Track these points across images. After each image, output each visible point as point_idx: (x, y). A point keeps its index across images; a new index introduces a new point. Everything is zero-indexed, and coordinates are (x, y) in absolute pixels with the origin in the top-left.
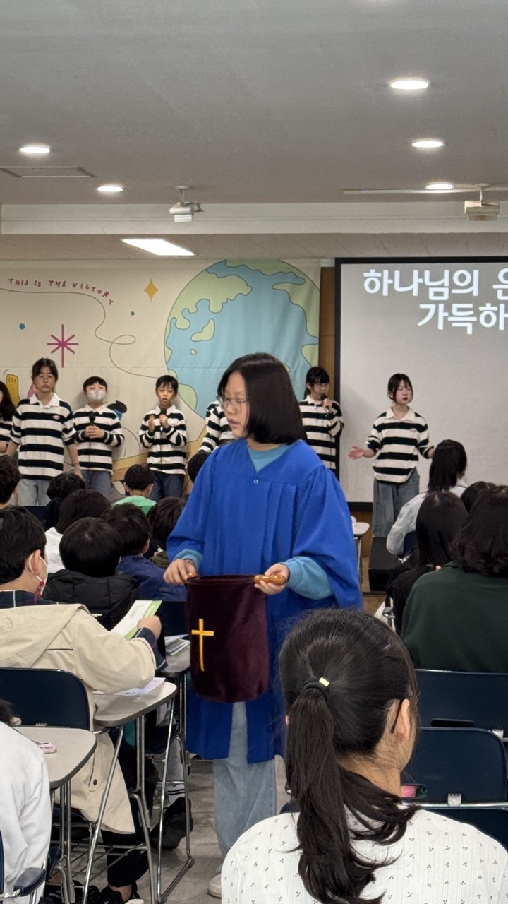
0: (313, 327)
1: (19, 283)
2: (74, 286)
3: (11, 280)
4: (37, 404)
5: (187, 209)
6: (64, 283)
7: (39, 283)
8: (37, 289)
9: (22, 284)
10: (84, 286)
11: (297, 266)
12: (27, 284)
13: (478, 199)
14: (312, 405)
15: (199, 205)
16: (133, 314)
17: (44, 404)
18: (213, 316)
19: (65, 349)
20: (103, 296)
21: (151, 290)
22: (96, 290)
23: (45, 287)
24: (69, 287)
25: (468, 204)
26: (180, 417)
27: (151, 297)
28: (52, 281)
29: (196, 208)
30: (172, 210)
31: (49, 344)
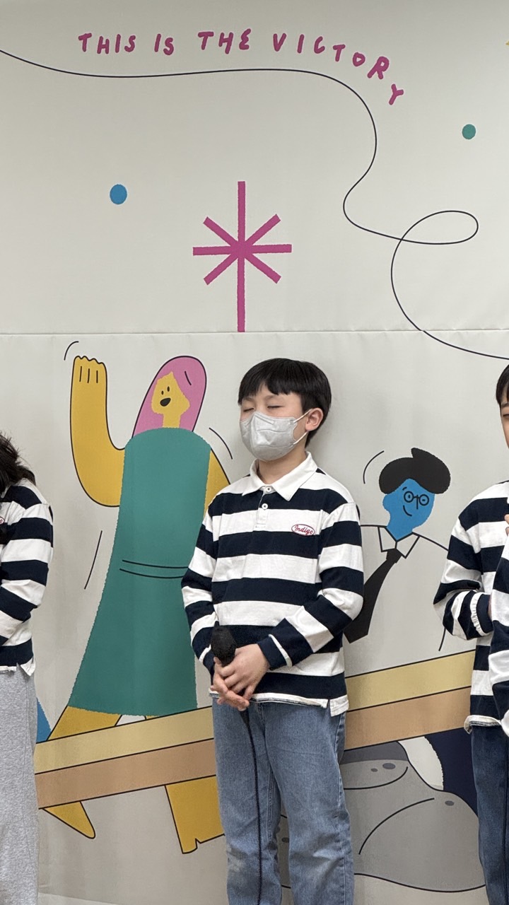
1: (107, 47)
2: (277, 46)
3: (84, 38)
6: (245, 37)
7: (168, 42)
8: (162, 62)
9: (117, 50)
10: (309, 45)
12: (131, 47)
16: (469, 132)
19: (248, 265)
20: (370, 75)
22: (347, 55)
23: (188, 53)
24: (261, 51)
28: (211, 34)
31: (198, 251)
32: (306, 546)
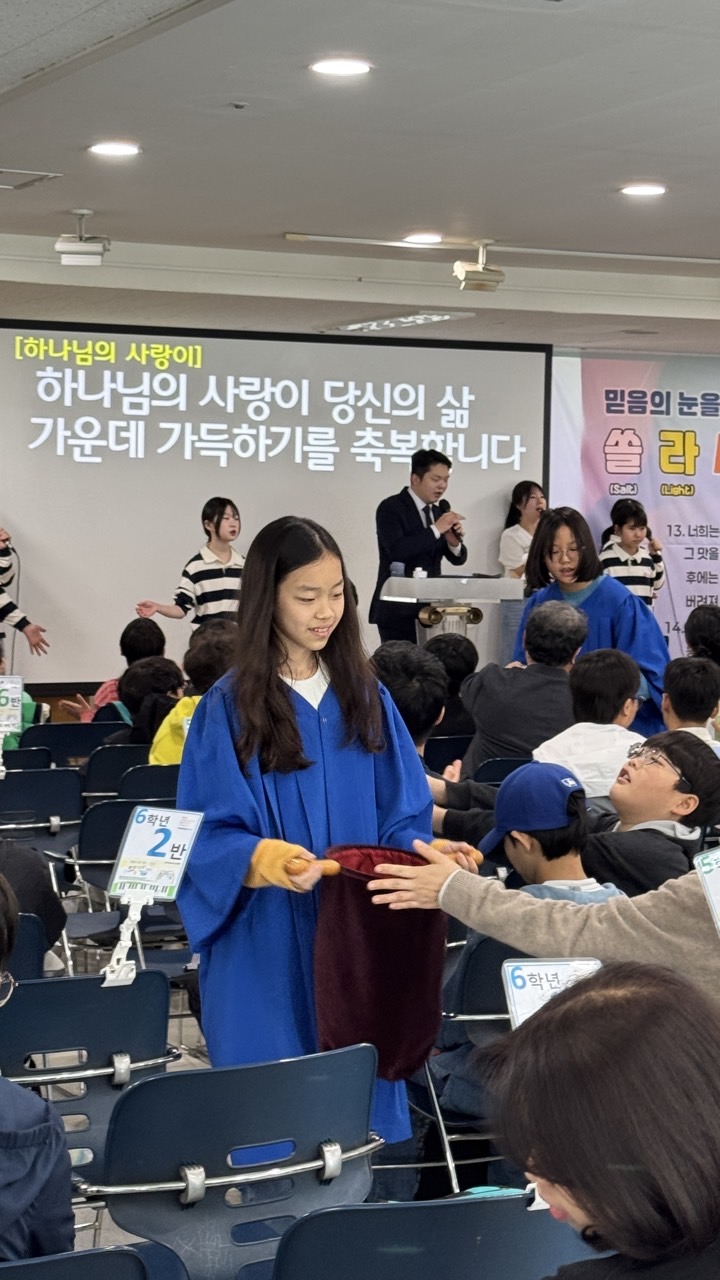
13: (477, 261)
30: (59, 246)
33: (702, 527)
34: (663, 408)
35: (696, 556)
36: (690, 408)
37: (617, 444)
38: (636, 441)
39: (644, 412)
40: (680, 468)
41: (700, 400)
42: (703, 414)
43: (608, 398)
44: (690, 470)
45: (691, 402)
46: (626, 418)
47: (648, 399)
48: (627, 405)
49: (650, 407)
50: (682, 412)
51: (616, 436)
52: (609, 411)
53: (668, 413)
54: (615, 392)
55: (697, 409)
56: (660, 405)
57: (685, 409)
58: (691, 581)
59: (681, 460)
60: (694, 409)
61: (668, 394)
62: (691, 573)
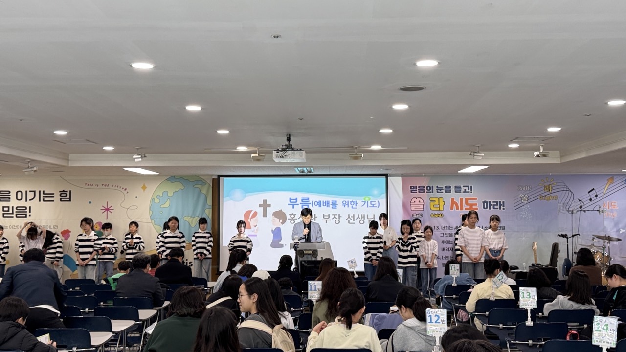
0: (210, 202)
1: (89, 185)
2: (112, 186)
3: (86, 184)
4: (85, 236)
5: (140, 156)
6: (108, 185)
7: (98, 185)
8: (96, 187)
10: (116, 186)
11: (203, 178)
12: (92, 185)
13: (256, 153)
14: (201, 233)
15: (144, 155)
16: (136, 197)
17: (88, 235)
18: (169, 198)
19: (108, 212)
20: (124, 190)
21: (144, 188)
22: (121, 188)
23: (100, 186)
24: (110, 186)
25: (253, 155)
26: (140, 238)
27: (144, 190)
28: (103, 184)
29: (143, 156)
30: (134, 157)
31: (101, 210)
32: (113, 244)
33: (446, 227)
34: (431, 191)
35: (445, 235)
36: (440, 190)
37: (415, 202)
38: (421, 201)
39: (424, 192)
40: (438, 209)
41: (444, 188)
42: (445, 192)
43: (411, 188)
44: (441, 209)
45: (442, 189)
46: (418, 194)
47: (425, 188)
48: (418, 191)
49: (426, 191)
50: (437, 192)
51: (414, 199)
52: (411, 192)
53: (433, 192)
54: (414, 187)
55: (444, 191)
56: (430, 189)
57: (439, 191)
58: (443, 243)
59: (438, 206)
60: (442, 191)
61: (433, 187)
62: (443, 241)
